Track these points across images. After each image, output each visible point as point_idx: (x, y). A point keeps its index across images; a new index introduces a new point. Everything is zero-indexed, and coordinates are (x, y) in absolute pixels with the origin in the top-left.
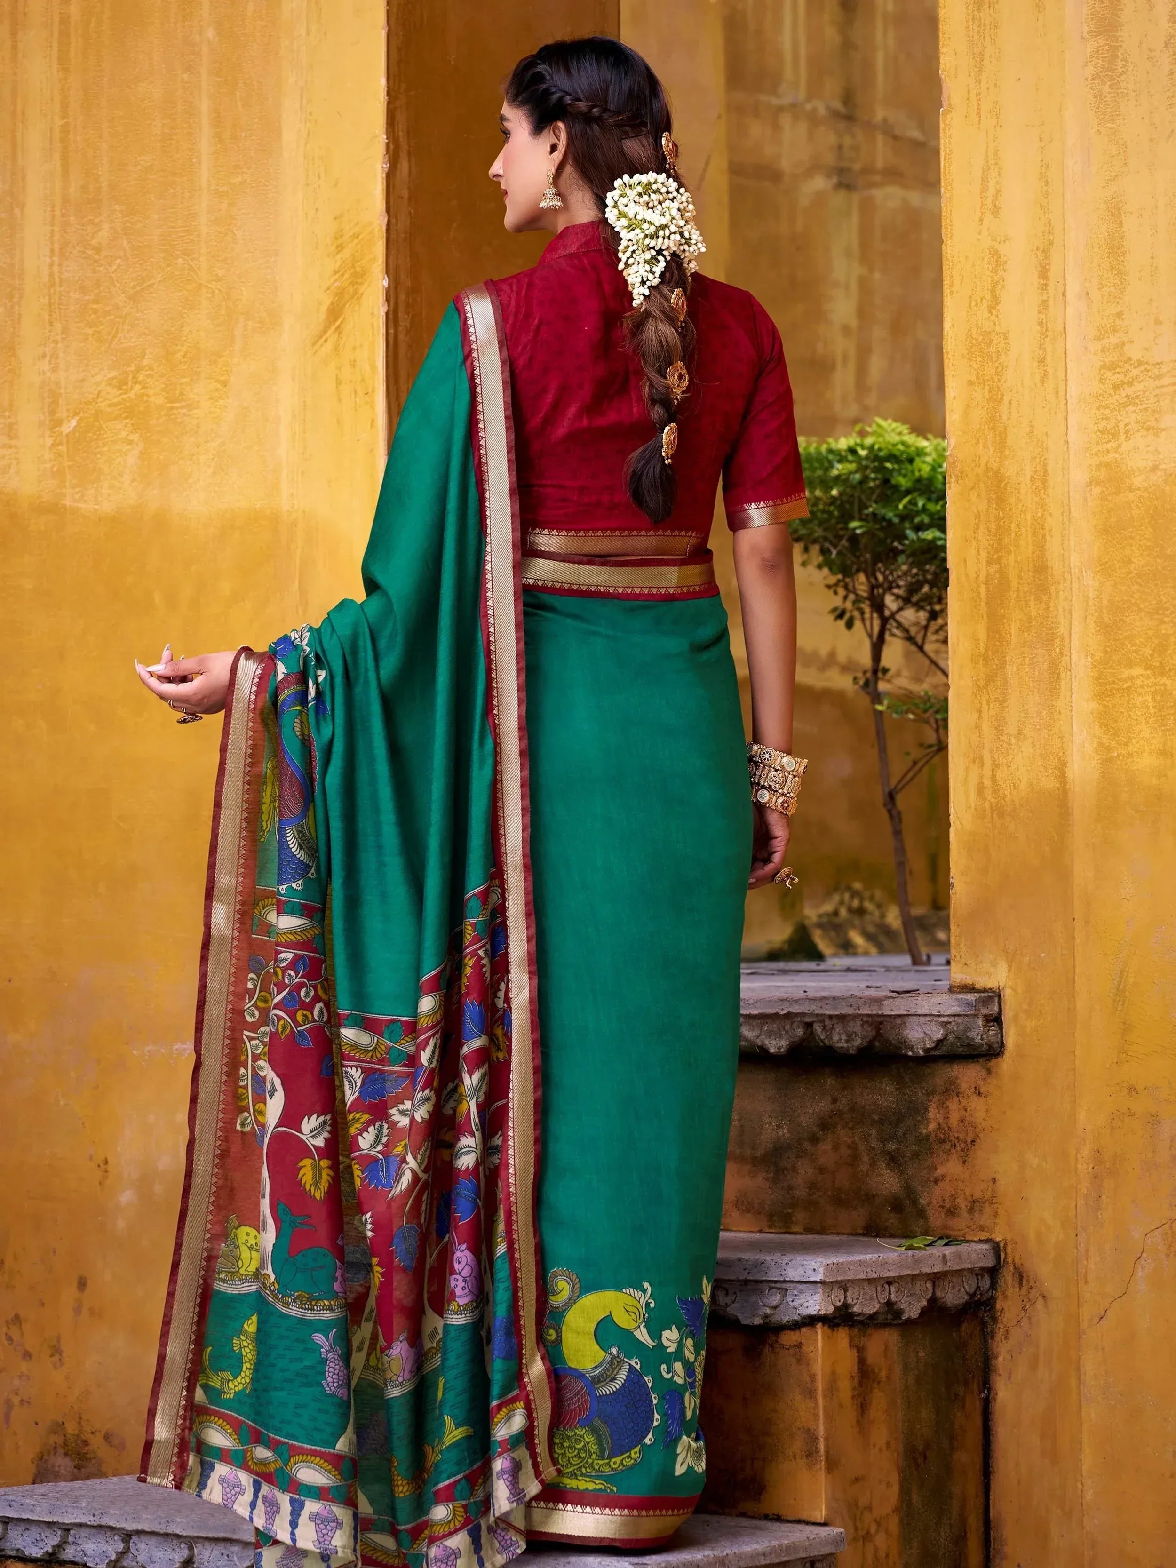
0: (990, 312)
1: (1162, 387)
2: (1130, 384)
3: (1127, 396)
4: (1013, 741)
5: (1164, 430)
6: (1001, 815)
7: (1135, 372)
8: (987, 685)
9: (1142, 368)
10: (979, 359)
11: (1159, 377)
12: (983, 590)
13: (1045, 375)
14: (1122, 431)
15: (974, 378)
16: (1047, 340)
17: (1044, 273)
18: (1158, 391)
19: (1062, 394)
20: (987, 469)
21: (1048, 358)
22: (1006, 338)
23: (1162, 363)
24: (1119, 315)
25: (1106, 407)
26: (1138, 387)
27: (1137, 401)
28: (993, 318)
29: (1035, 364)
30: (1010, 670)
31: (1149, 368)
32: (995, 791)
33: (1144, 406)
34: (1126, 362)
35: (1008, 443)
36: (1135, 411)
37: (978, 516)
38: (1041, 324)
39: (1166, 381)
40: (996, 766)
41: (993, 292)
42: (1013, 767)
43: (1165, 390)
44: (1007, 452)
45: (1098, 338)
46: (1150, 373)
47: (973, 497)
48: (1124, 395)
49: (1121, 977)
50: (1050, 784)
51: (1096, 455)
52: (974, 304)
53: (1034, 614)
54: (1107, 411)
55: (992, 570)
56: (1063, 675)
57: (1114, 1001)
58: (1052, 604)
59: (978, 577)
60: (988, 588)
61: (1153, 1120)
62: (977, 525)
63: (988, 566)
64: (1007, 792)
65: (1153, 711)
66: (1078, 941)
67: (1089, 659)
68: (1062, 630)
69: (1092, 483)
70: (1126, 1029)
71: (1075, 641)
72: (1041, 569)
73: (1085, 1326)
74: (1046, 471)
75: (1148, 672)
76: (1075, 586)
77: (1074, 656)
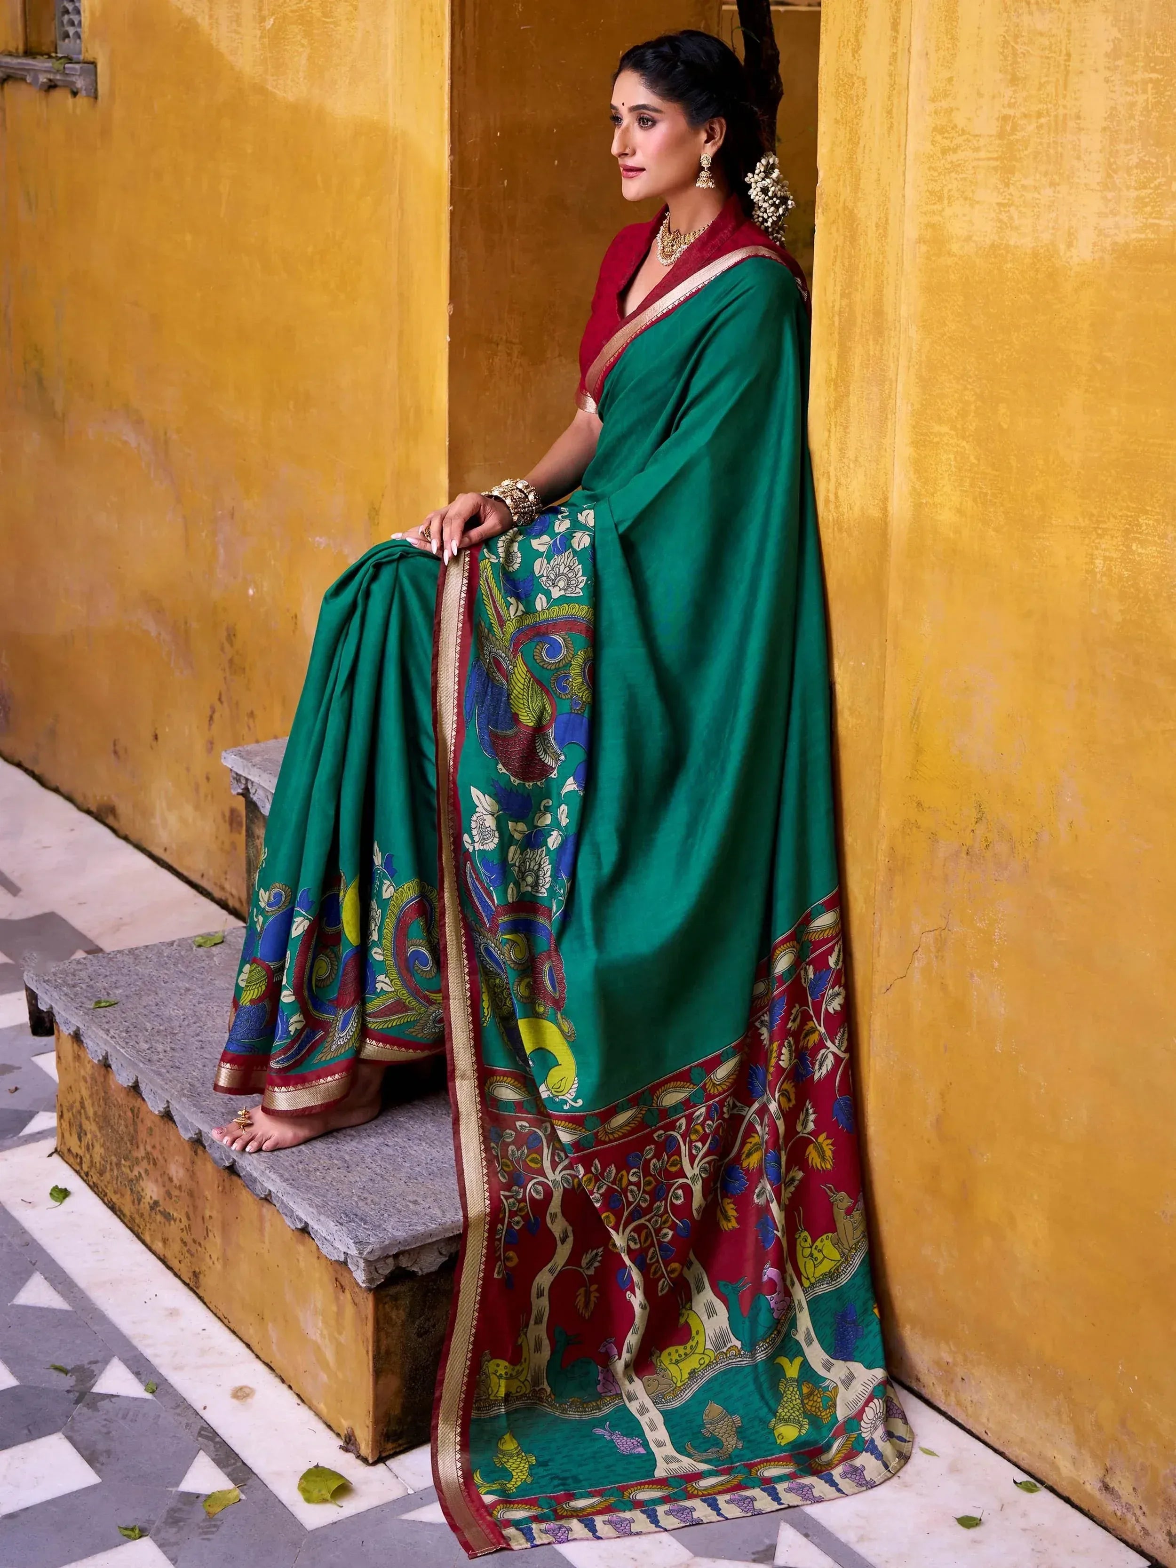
0: (853, 56)
1: (979, 159)
2: (955, 150)
3: (952, 162)
4: (852, 466)
5: (978, 202)
6: (840, 530)
7: (959, 140)
8: (835, 409)
9: (965, 137)
10: (844, 100)
11: (977, 149)
12: (836, 319)
13: (891, 127)
14: (946, 195)
15: (839, 118)
16: (894, 92)
17: (895, 26)
18: (975, 163)
19: (902, 148)
20: (845, 208)
21: (894, 110)
22: (864, 84)
23: (980, 136)
24: (950, 80)
25: (935, 170)
26: (961, 155)
27: (959, 169)
28: (855, 62)
29: (885, 115)
30: (853, 399)
31: (971, 138)
32: (837, 507)
33: (964, 176)
34: (953, 128)
35: (862, 186)
36: (956, 179)
37: (836, 251)
38: (891, 75)
39: (983, 154)
40: (838, 484)
41: (856, 36)
42: (850, 489)
43: (981, 163)
44: (860, 195)
45: (933, 100)
46: (970, 144)
47: (834, 230)
48: (949, 160)
49: (917, 704)
50: (875, 513)
51: (925, 214)
52: (842, 45)
53: (872, 353)
54: (936, 174)
55: (844, 303)
56: (889, 416)
57: (911, 722)
58: (885, 348)
59: (834, 306)
60: (840, 319)
61: (933, 837)
62: (835, 257)
63: (841, 299)
64: (845, 510)
65: (954, 470)
66: (888, 661)
67: (909, 407)
68: (891, 374)
69: (921, 240)
70: (919, 750)
71: (900, 387)
72: (879, 313)
73: (876, 991)
74: (887, 220)
75: (953, 432)
76: (902, 336)
77: (898, 401)
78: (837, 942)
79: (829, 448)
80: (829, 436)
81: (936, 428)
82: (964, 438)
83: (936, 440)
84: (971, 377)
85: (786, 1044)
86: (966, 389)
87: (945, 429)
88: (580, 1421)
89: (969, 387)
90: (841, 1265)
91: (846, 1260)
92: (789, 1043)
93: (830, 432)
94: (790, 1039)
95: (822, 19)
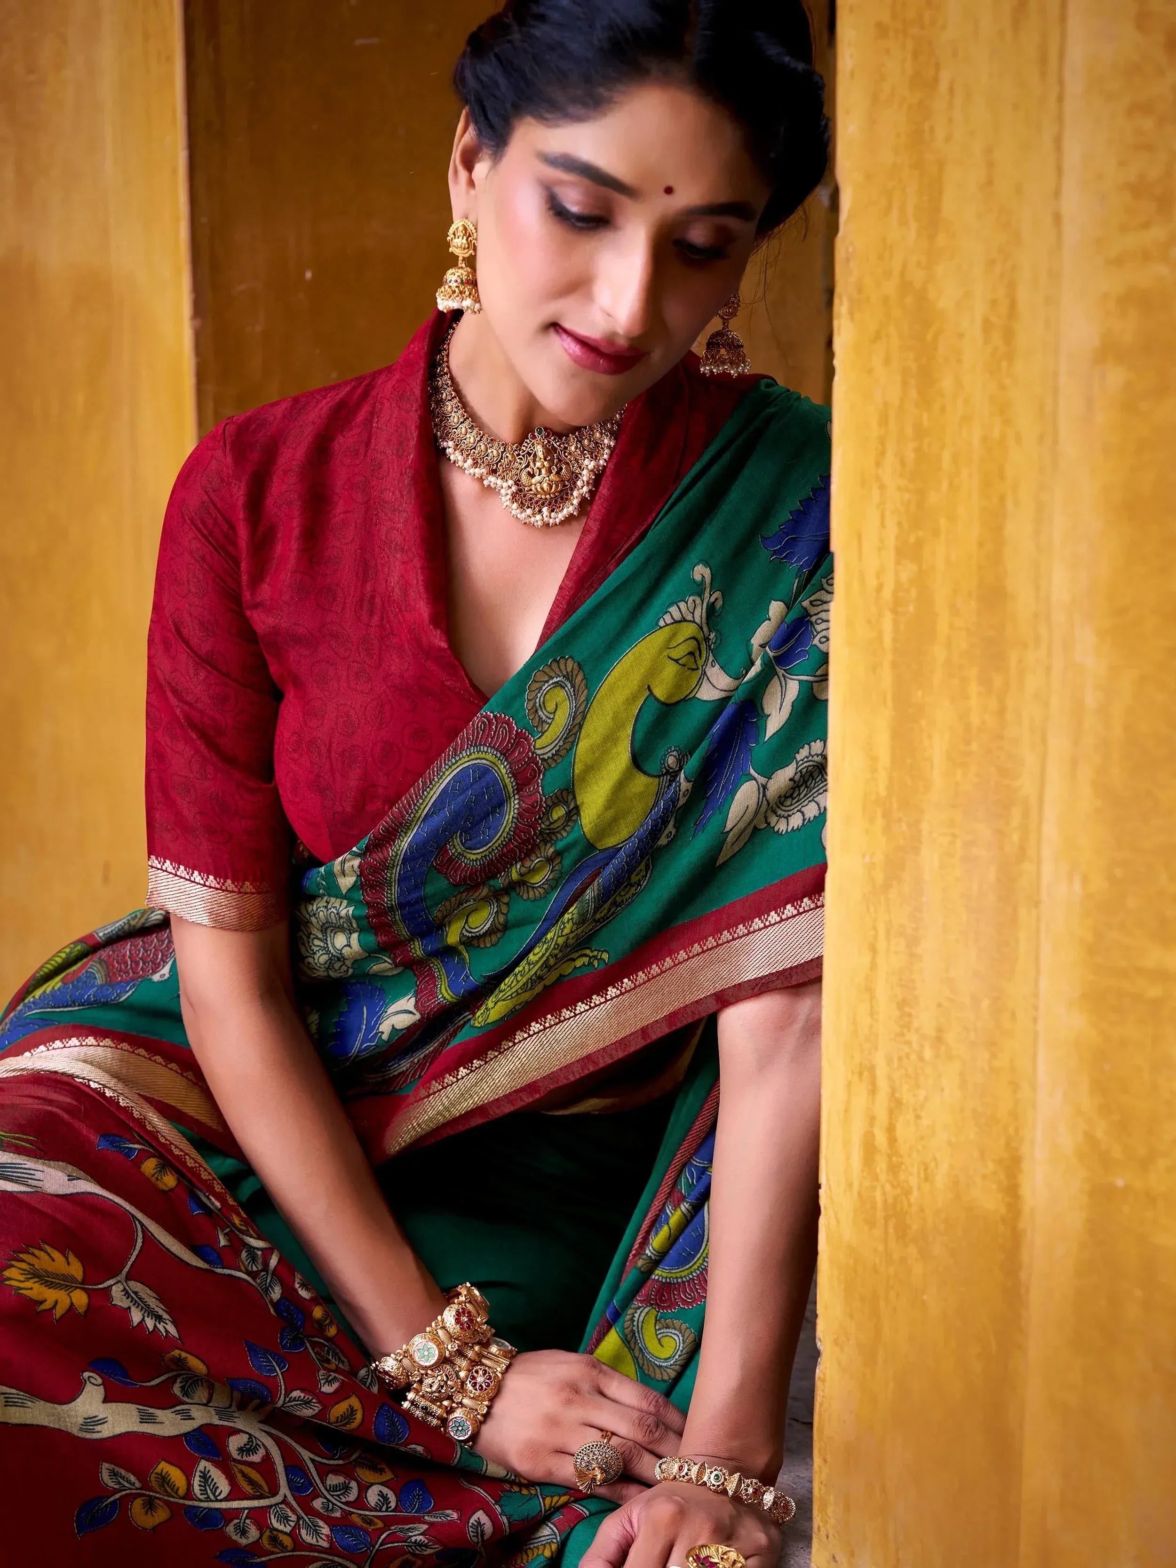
4: (928, 1054)
6: (902, 1232)
8: (887, 886)
12: (888, 618)
20: (905, 287)
30: (929, 859)
32: (894, 1169)
37: (884, 420)
42: (925, 1122)
44: (941, 240)
50: (990, 1200)
53: (975, 719)
55: (904, 577)
56: (1023, 913)
58: (1010, 701)
59: (880, 588)
60: (896, 623)
62: (882, 441)
63: (898, 563)
64: (913, 1181)
67: (1077, 887)
68: (1026, 785)
71: (1050, 830)
72: (995, 596)
76: (1056, 664)
77: (1047, 869)
79: (872, 998)
80: (873, 966)
83: (1154, 992)
93: (873, 950)
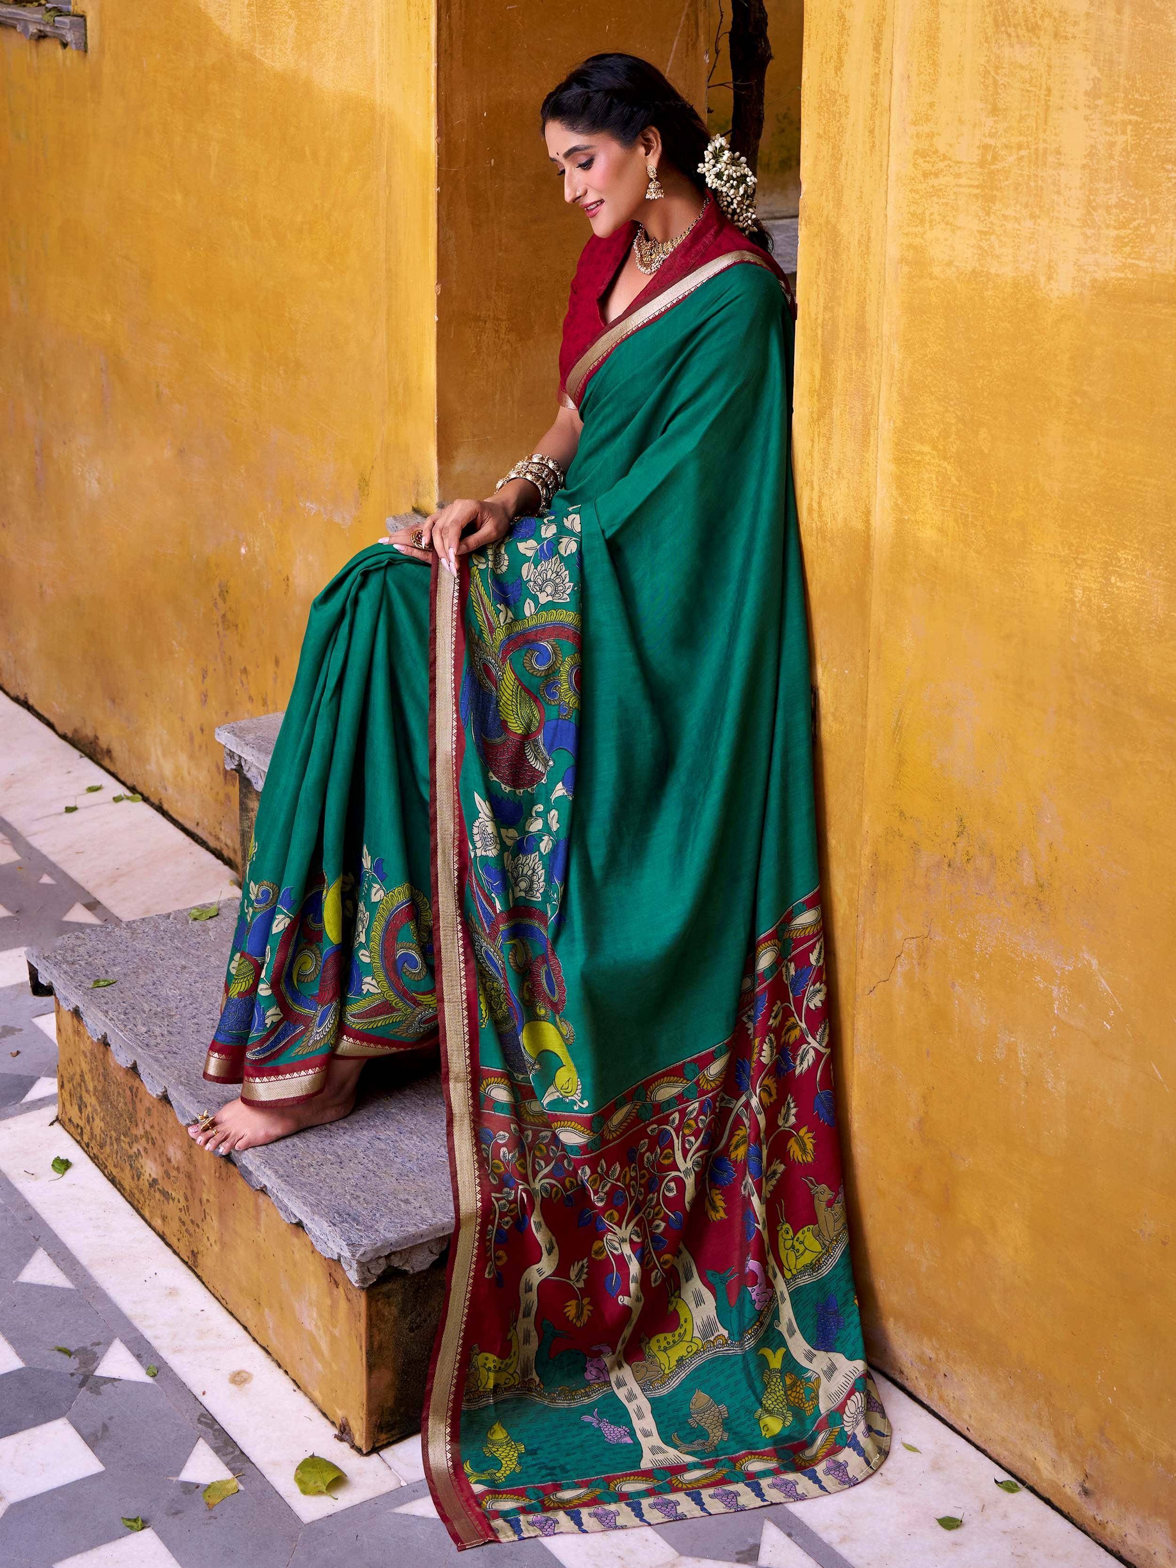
0: (836, 73)
1: (960, 186)
2: (936, 175)
3: (933, 186)
4: (835, 477)
5: (959, 228)
6: (824, 539)
7: (941, 165)
8: (818, 420)
9: (946, 163)
10: (826, 115)
11: (958, 176)
12: (819, 332)
13: (873, 146)
14: (927, 219)
15: (821, 132)
16: (876, 112)
17: (877, 47)
18: (956, 189)
19: (884, 168)
20: (828, 222)
21: (877, 130)
22: (846, 101)
23: (961, 162)
24: (932, 105)
25: (917, 192)
26: (942, 180)
27: (940, 194)
28: (838, 79)
29: (867, 133)
30: (836, 411)
31: (951, 164)
32: (821, 516)
33: (946, 200)
34: (934, 153)
35: (844, 202)
36: (937, 203)
37: (819, 263)
38: (873, 95)
39: (963, 181)
40: (822, 494)
41: (839, 53)
42: (834, 500)
43: (962, 190)
44: (842, 211)
45: (915, 123)
46: (951, 170)
47: (816, 243)
48: (931, 185)
49: (900, 714)
50: (859, 526)
51: (907, 235)
52: (824, 61)
53: (854, 368)
54: (917, 197)
55: (827, 317)
56: (872, 431)
57: (894, 733)
58: (867, 363)
59: (816, 319)
60: (823, 332)
61: (915, 847)
62: (818, 270)
63: (824, 311)
64: (829, 520)
65: (935, 489)
66: (871, 671)
67: (892, 424)
68: (873, 390)
69: (903, 260)
70: (901, 761)
71: (882, 406)
72: (862, 328)
73: (859, 991)
74: (869, 238)
75: (934, 452)
76: (885, 354)
77: (881, 417)
78: (818, 940)
79: (812, 457)
80: (813, 446)
81: (918, 447)
82: (945, 459)
83: (918, 458)
84: (952, 400)
85: (767, 1040)
86: (947, 411)
87: (926, 449)
88: (569, 1410)
89: (951, 409)
90: (822, 1256)
91: (827, 1251)
92: (770, 1039)
93: (813, 441)
94: (772, 1035)
95: (805, 34)
